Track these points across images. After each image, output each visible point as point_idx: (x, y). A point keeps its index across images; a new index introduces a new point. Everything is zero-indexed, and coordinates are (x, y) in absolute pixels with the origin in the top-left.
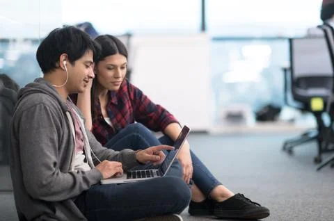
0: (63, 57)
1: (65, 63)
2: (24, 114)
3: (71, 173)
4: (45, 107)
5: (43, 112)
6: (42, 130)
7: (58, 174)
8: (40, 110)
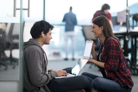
0: (42, 33)
1: (43, 35)
2: (31, 54)
3: (46, 75)
4: (39, 52)
5: (38, 53)
6: (38, 60)
7: (43, 76)
8: (37, 52)
